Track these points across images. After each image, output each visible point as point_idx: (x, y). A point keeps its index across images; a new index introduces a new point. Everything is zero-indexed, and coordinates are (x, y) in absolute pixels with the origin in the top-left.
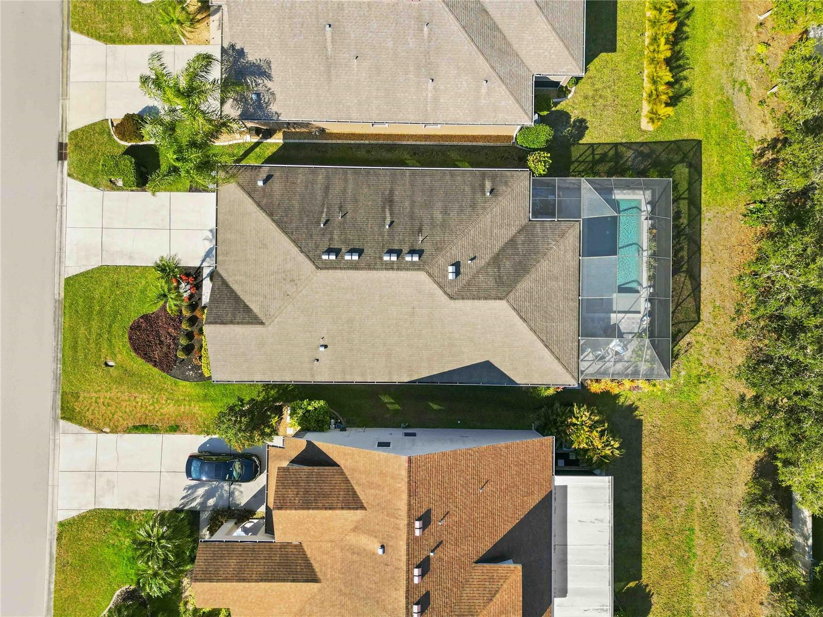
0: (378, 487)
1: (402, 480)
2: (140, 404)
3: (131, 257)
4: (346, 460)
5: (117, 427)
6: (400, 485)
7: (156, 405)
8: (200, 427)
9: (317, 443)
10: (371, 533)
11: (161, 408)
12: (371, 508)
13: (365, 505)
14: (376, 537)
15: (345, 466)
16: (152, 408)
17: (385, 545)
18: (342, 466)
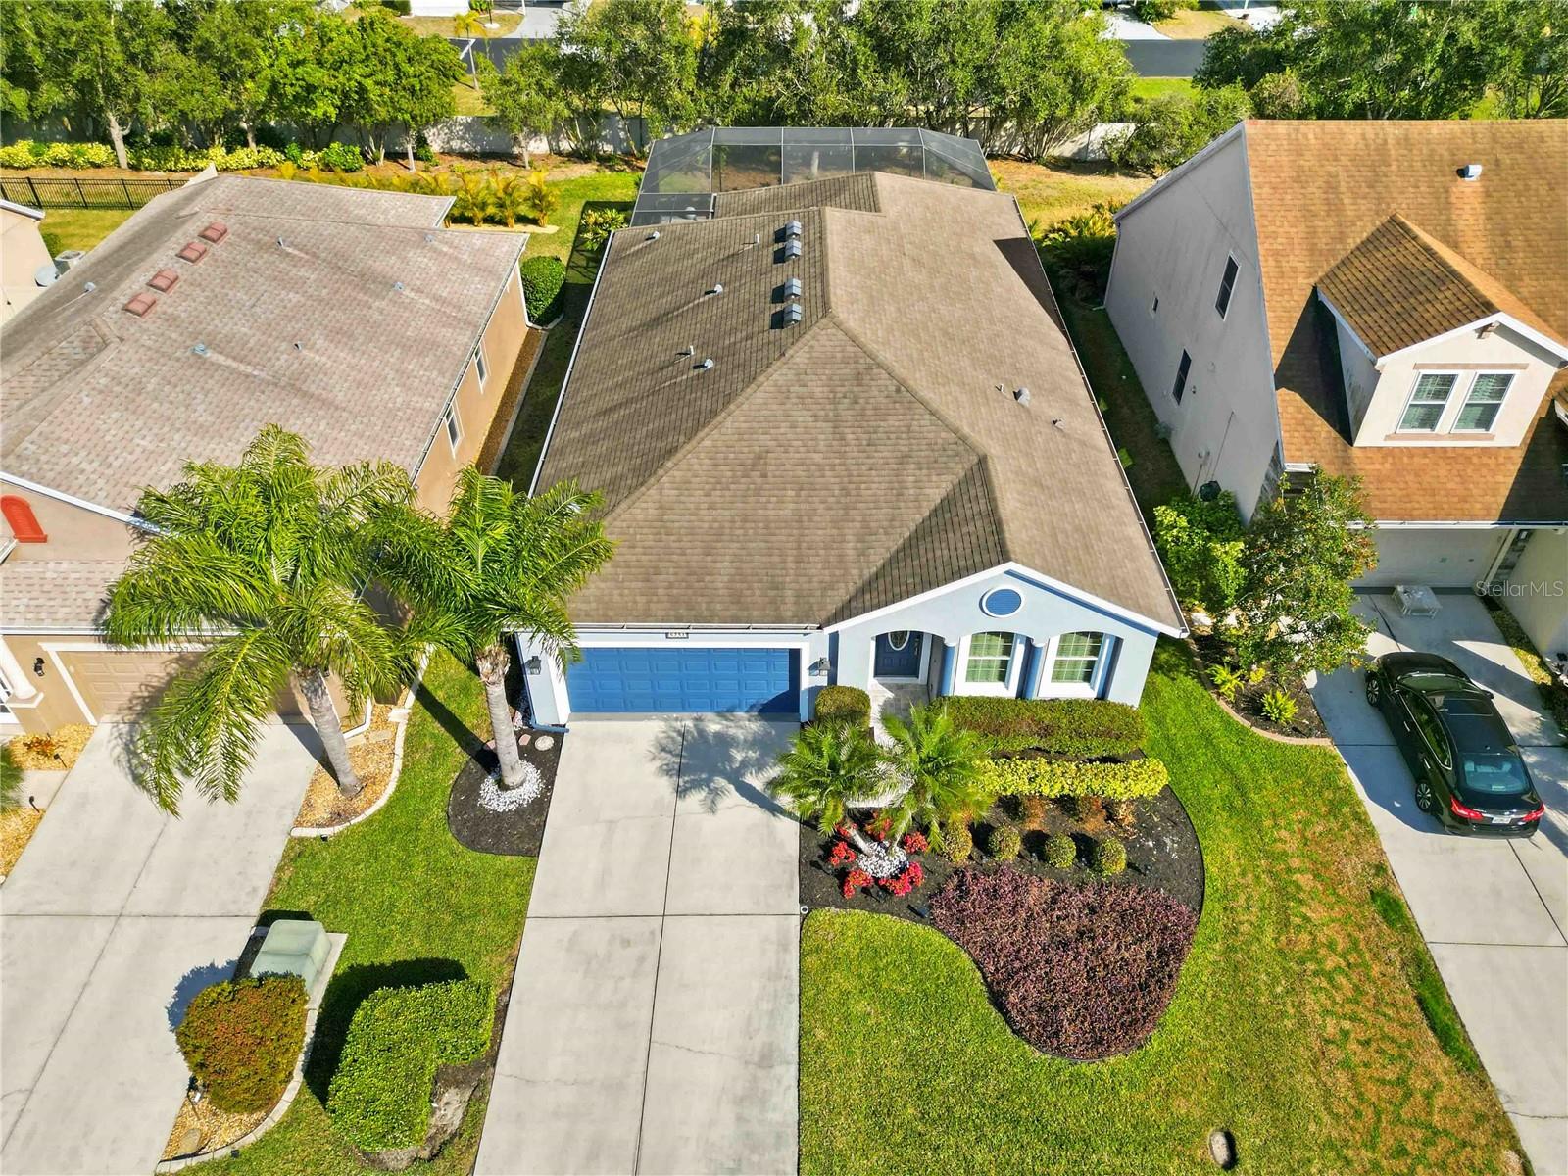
0: (1331, 187)
1: (1297, 131)
2: (1347, 1025)
3: (767, 1060)
4: (1294, 270)
5: (1481, 1118)
6: (1311, 136)
7: (1329, 965)
8: (1344, 826)
9: (1276, 358)
10: (1445, 202)
11: (1331, 945)
12: (1388, 204)
13: (1385, 219)
14: (1447, 192)
15: (1310, 275)
16: (1341, 980)
17: (1456, 168)
18: (1313, 281)
